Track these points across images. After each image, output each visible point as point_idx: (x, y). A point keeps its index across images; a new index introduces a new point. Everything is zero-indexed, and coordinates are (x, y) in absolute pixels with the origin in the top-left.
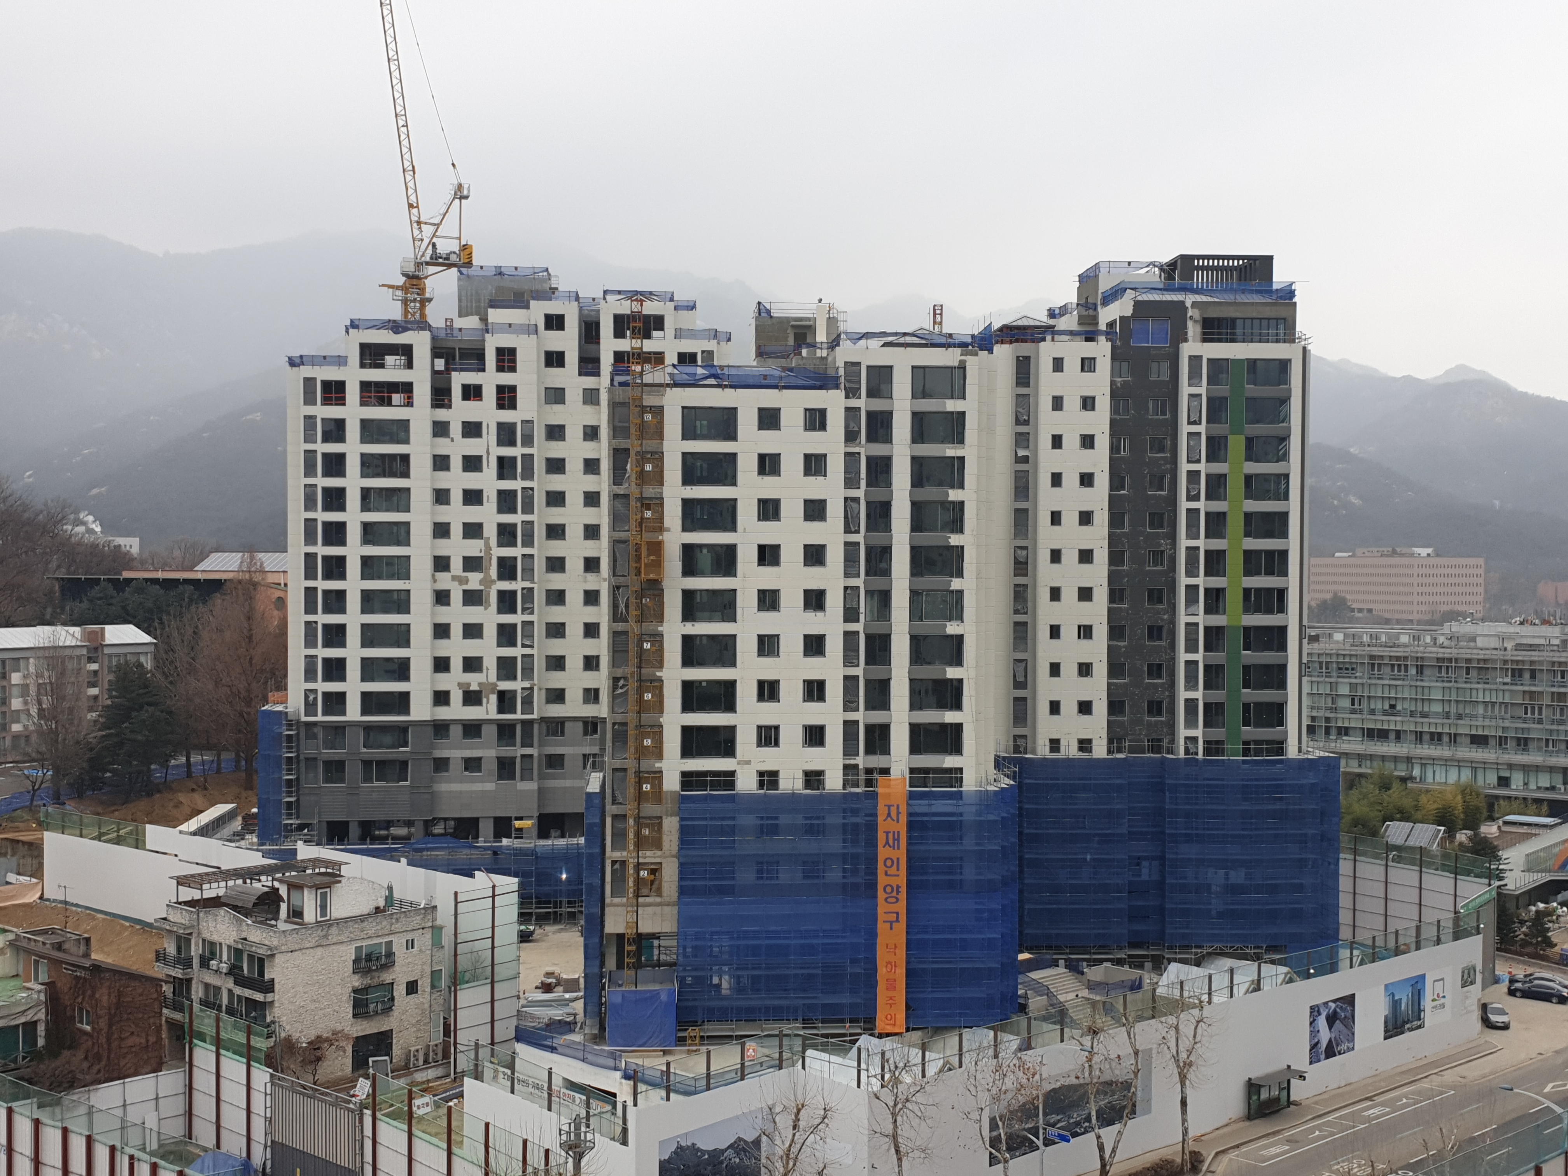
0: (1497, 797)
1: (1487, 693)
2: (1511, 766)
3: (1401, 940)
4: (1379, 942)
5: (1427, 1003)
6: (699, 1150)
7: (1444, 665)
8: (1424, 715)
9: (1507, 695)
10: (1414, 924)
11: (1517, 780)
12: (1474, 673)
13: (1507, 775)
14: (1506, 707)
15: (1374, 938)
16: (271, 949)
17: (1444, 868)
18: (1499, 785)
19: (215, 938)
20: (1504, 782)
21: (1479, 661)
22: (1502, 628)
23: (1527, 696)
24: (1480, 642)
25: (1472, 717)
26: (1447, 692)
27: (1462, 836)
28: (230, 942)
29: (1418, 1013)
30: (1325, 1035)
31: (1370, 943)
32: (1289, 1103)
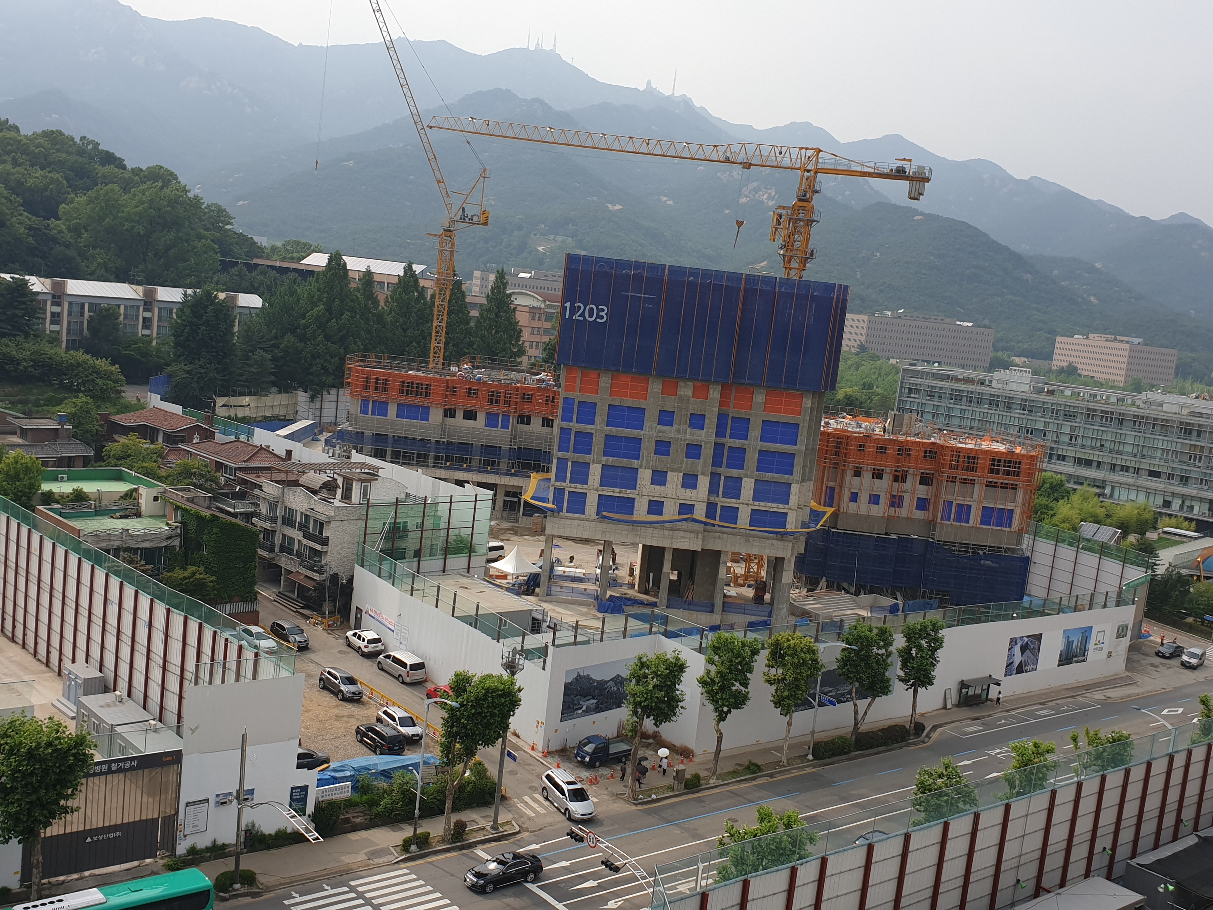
0: (1161, 514)
1: (1165, 442)
2: (1173, 494)
3: (1079, 602)
4: (1065, 602)
5: (1091, 646)
6: (591, 679)
7: (1138, 421)
8: (1119, 452)
9: (1179, 445)
10: (1090, 592)
11: (1176, 504)
12: (1158, 428)
13: (1170, 499)
14: (1177, 454)
15: (1061, 598)
16: (328, 518)
17: (1117, 557)
18: (1164, 506)
19: (294, 506)
20: (1167, 504)
21: (1163, 420)
22: (1183, 399)
23: (1192, 449)
24: (1166, 408)
25: (1151, 457)
26: (1137, 438)
27: (1132, 538)
28: (303, 510)
29: (1084, 651)
30: (1018, 658)
31: (1058, 601)
32: (987, 699)
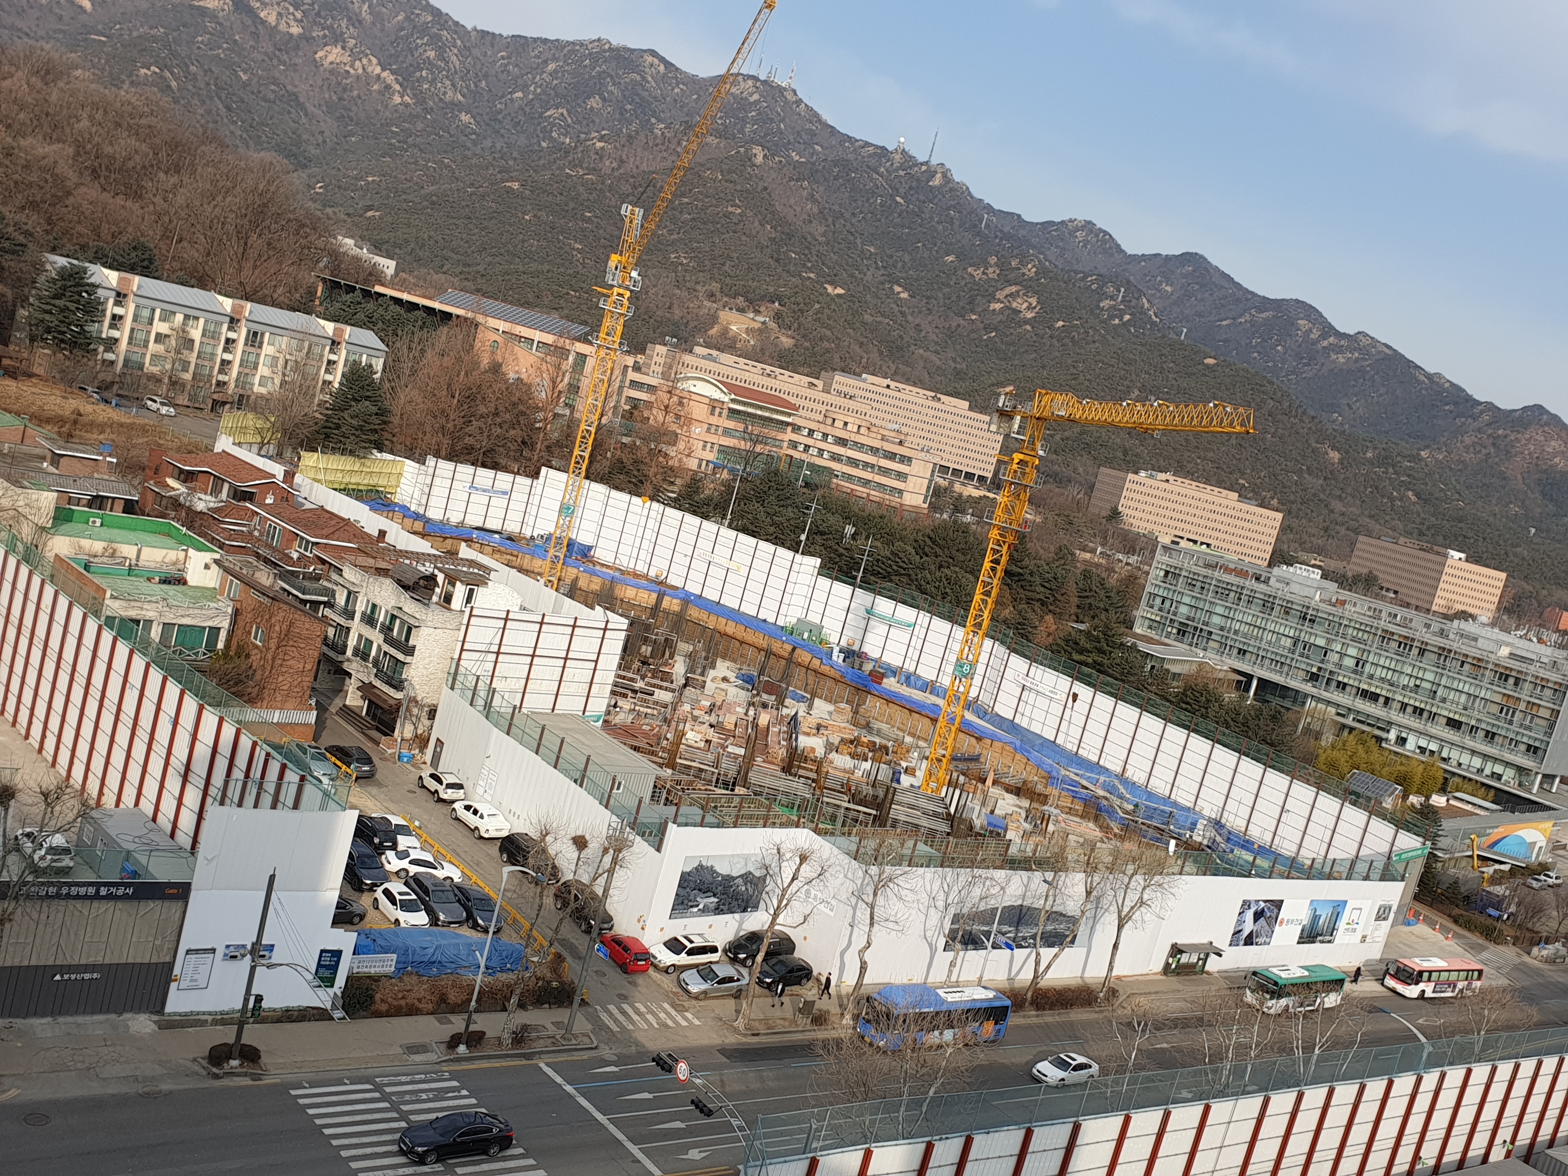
0: (1453, 774)
3: (1336, 868)
5: (1342, 925)
6: (715, 872)
7: (1444, 653)
9: (1490, 692)
10: (1351, 857)
14: (1486, 703)
16: (419, 622)
17: (1390, 820)
19: (378, 602)
21: (1474, 658)
22: (1504, 637)
23: (1506, 699)
25: (1453, 702)
26: (1439, 676)
27: (1414, 799)
28: (389, 608)
29: (1332, 931)
30: (1249, 926)
32: (1203, 971)
